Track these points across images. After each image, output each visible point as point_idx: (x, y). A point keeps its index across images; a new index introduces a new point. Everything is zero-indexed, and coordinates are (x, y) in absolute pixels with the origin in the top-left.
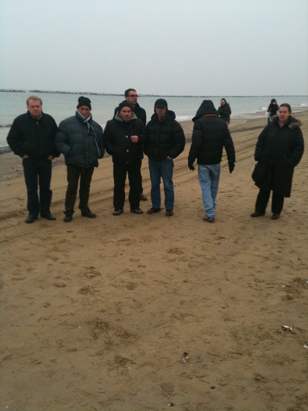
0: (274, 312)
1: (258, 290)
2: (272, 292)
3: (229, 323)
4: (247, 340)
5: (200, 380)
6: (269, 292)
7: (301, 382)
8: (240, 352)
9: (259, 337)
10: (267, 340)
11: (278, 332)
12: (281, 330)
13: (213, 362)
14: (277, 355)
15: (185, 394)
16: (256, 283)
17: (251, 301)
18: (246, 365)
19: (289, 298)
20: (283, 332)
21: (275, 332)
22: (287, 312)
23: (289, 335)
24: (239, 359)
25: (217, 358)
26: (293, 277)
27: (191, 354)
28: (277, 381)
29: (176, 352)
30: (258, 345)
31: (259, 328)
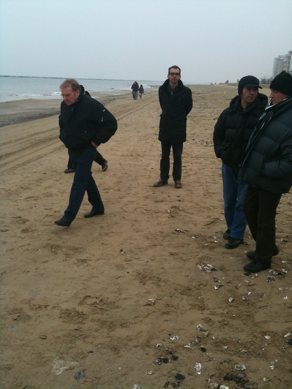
0: (166, 224)
1: (150, 215)
2: (160, 215)
3: (140, 233)
4: (156, 239)
5: (138, 260)
6: (157, 215)
7: (198, 252)
8: (155, 244)
9: (163, 237)
10: (168, 238)
11: (173, 233)
12: (175, 232)
13: (141, 251)
14: (178, 243)
15: (132, 267)
16: (147, 212)
17: (148, 221)
18: (162, 250)
19: (173, 217)
20: (177, 233)
21: (172, 234)
22: (174, 223)
23: (181, 233)
24: (156, 248)
25: (142, 249)
26: (170, 206)
27: (124, 250)
28: (183, 254)
29: (115, 251)
30: (164, 240)
31: (161, 233)
